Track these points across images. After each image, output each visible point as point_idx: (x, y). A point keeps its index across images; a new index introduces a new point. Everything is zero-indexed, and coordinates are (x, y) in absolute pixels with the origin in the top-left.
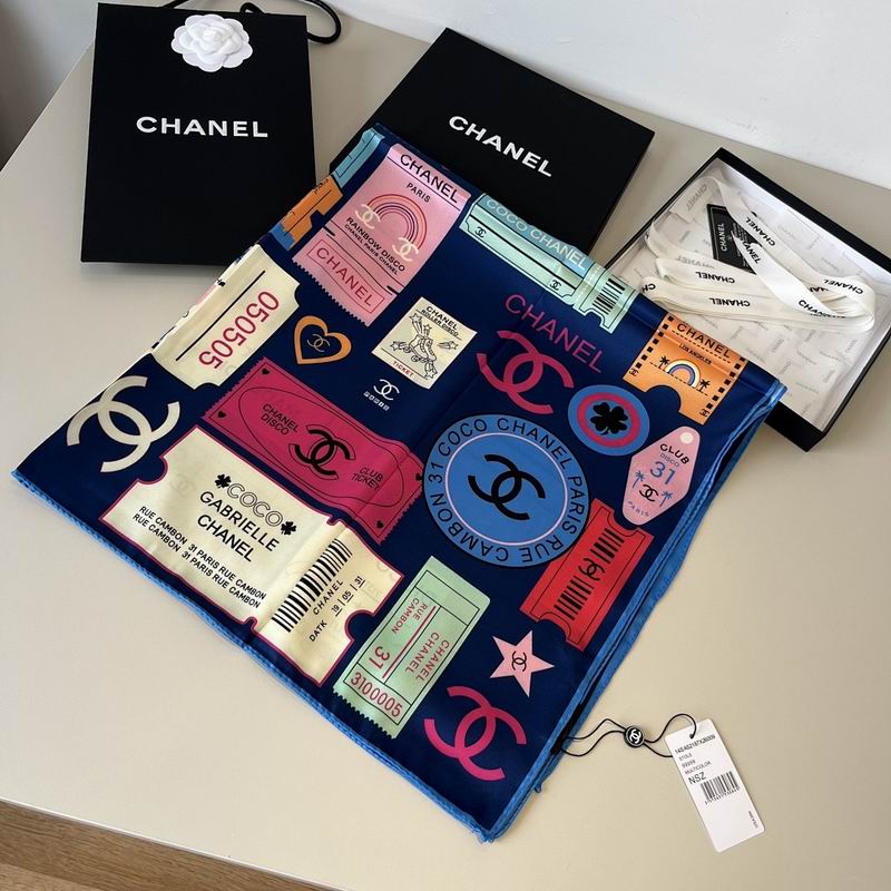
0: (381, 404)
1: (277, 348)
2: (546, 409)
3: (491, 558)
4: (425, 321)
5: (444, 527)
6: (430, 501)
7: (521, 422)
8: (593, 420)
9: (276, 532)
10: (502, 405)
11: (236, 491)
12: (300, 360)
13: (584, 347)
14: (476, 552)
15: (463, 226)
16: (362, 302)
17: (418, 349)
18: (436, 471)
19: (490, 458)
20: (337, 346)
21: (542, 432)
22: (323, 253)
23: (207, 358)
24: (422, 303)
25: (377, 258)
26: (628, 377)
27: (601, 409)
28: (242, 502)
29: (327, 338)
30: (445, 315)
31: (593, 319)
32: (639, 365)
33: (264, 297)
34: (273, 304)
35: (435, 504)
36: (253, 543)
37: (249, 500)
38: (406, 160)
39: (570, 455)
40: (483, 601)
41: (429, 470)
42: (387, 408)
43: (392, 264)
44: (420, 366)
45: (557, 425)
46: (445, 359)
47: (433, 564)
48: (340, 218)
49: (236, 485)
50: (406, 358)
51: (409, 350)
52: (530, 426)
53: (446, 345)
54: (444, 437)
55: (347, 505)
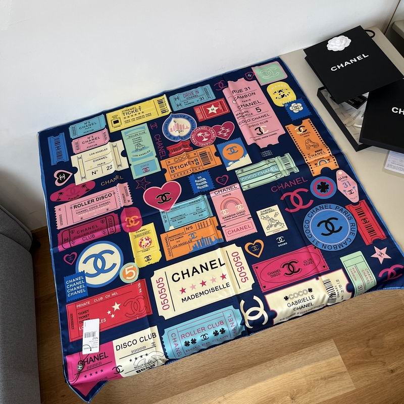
0: (284, 244)
1: (251, 260)
2: (311, 202)
3: (349, 244)
4: (265, 216)
5: (333, 250)
6: (323, 249)
7: (311, 210)
8: (321, 192)
9: (310, 294)
10: (304, 212)
11: (291, 297)
12: (258, 256)
13: (298, 180)
14: (345, 246)
15: (244, 190)
16: (249, 229)
17: (273, 223)
18: (315, 242)
19: (319, 225)
20: (259, 244)
21: (318, 207)
22: (230, 233)
23: (244, 280)
24: (259, 213)
25: (238, 217)
26: (314, 175)
27: (319, 187)
28: (296, 297)
29: (255, 245)
30: (266, 209)
31: (292, 173)
32: (312, 171)
33: (233, 255)
34: (237, 254)
35: (325, 248)
36: (309, 301)
37: (296, 295)
38: (216, 193)
39: (329, 204)
40: (360, 253)
41: (314, 244)
42: (286, 243)
43: (242, 213)
44: (278, 226)
45: (318, 202)
46: (280, 218)
47: (343, 259)
48: (221, 221)
49: (289, 296)
50: (273, 228)
51: (271, 226)
52: (314, 209)
53: (276, 215)
54: (306, 234)
55: (314, 273)
